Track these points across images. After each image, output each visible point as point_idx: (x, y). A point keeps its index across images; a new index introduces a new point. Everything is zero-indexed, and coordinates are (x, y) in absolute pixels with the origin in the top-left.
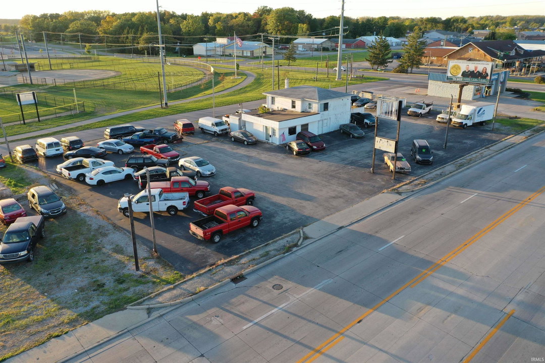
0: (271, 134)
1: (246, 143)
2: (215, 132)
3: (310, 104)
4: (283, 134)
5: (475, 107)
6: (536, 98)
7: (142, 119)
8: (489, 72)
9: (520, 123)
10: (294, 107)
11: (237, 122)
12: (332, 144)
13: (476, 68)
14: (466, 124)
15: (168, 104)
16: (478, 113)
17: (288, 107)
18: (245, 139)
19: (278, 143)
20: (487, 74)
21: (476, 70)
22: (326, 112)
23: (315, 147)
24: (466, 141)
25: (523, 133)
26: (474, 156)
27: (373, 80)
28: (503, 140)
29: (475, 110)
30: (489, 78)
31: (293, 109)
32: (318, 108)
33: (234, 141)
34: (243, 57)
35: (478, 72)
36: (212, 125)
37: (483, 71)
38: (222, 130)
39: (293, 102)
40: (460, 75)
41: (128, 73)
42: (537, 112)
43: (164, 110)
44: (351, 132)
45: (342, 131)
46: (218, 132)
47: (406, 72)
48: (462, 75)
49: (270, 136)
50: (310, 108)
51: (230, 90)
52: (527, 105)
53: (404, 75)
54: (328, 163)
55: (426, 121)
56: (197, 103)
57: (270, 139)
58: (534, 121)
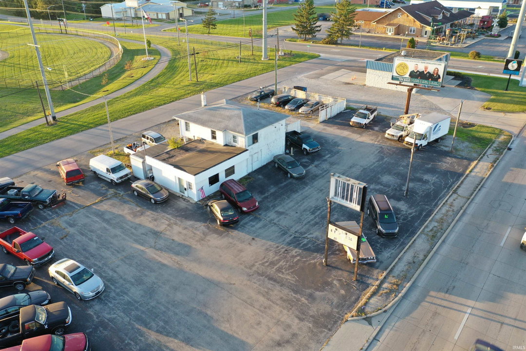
0: (185, 186)
1: (153, 201)
2: (112, 180)
3: (234, 137)
4: (202, 189)
5: (430, 124)
6: (480, 87)
7: (18, 151)
8: (441, 73)
9: (477, 135)
10: (214, 137)
11: (141, 166)
12: (266, 195)
13: (426, 68)
14: (421, 145)
15: (57, 116)
16: (434, 130)
17: (207, 136)
18: (151, 196)
19: (196, 200)
20: (439, 76)
21: (426, 71)
22: (256, 145)
23: (245, 209)
24: (426, 177)
25: (485, 157)
26: (444, 210)
27: (302, 59)
28: (468, 172)
29: (431, 128)
30: (440, 80)
31: (214, 141)
32: (245, 142)
33: (138, 195)
34: (158, 20)
35: (429, 72)
36: (108, 170)
37: (434, 72)
38: (121, 178)
39: (213, 133)
40: (407, 76)
41: (16, 54)
42: (488, 112)
43: (49, 130)
44: (288, 170)
45: (276, 165)
46: (116, 181)
47: (336, 43)
48: (409, 76)
49: (185, 189)
50: (234, 141)
51: (138, 82)
52: (473, 99)
53: (333, 48)
54: (264, 241)
55: (372, 135)
56: (96, 112)
57: (186, 192)
58: (490, 130)
